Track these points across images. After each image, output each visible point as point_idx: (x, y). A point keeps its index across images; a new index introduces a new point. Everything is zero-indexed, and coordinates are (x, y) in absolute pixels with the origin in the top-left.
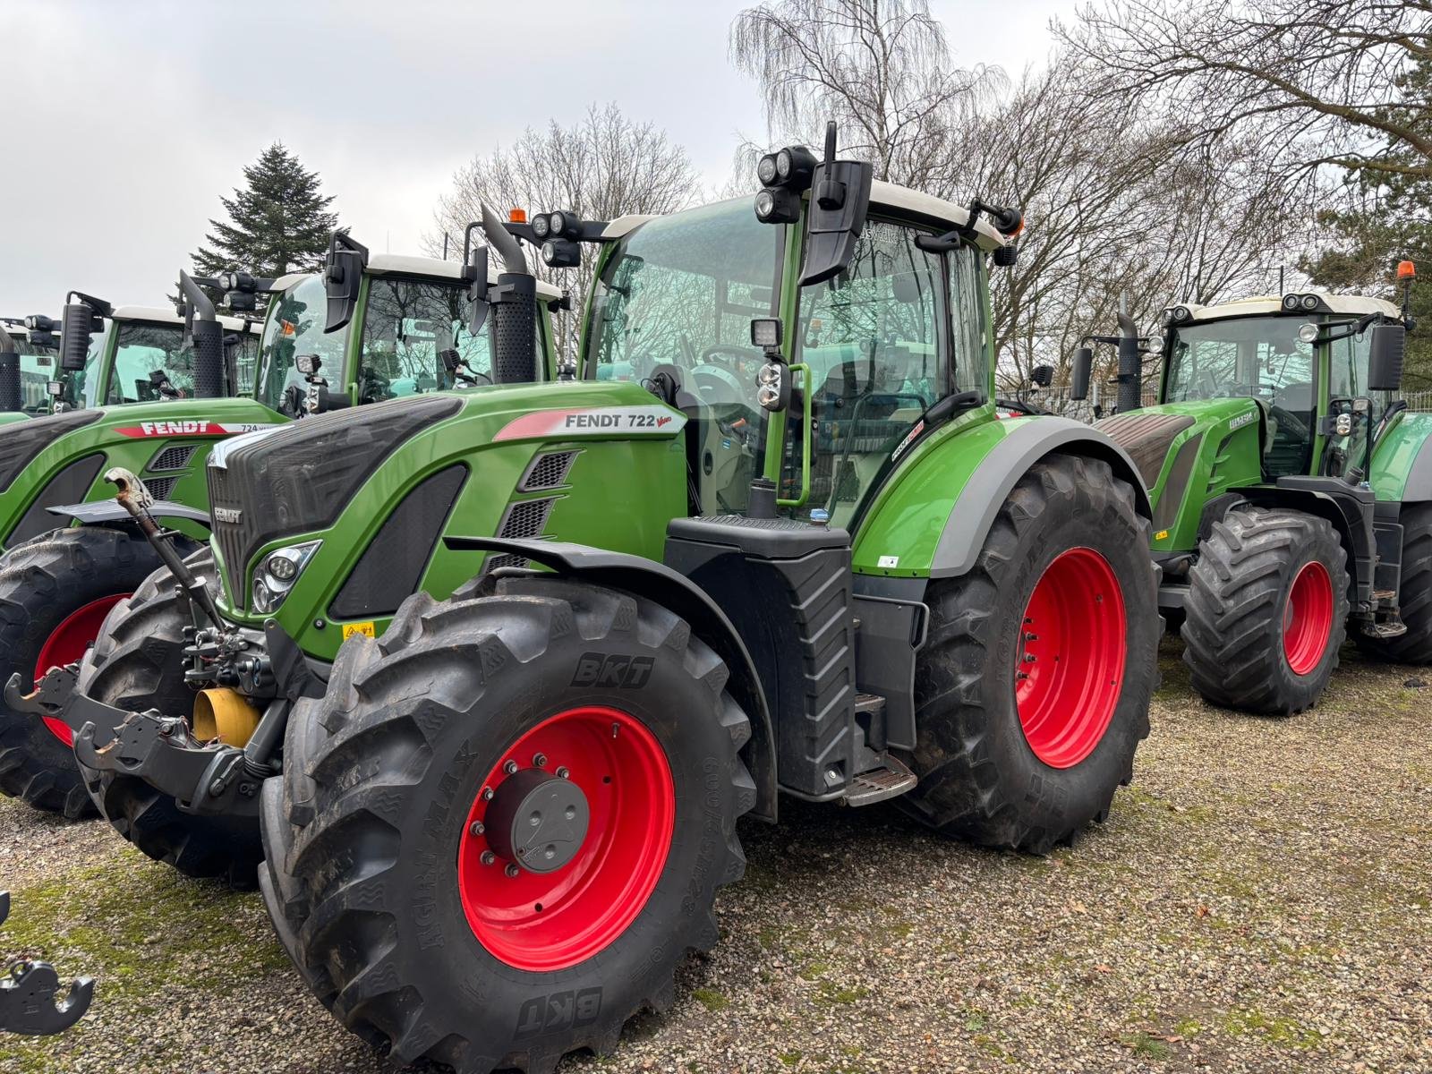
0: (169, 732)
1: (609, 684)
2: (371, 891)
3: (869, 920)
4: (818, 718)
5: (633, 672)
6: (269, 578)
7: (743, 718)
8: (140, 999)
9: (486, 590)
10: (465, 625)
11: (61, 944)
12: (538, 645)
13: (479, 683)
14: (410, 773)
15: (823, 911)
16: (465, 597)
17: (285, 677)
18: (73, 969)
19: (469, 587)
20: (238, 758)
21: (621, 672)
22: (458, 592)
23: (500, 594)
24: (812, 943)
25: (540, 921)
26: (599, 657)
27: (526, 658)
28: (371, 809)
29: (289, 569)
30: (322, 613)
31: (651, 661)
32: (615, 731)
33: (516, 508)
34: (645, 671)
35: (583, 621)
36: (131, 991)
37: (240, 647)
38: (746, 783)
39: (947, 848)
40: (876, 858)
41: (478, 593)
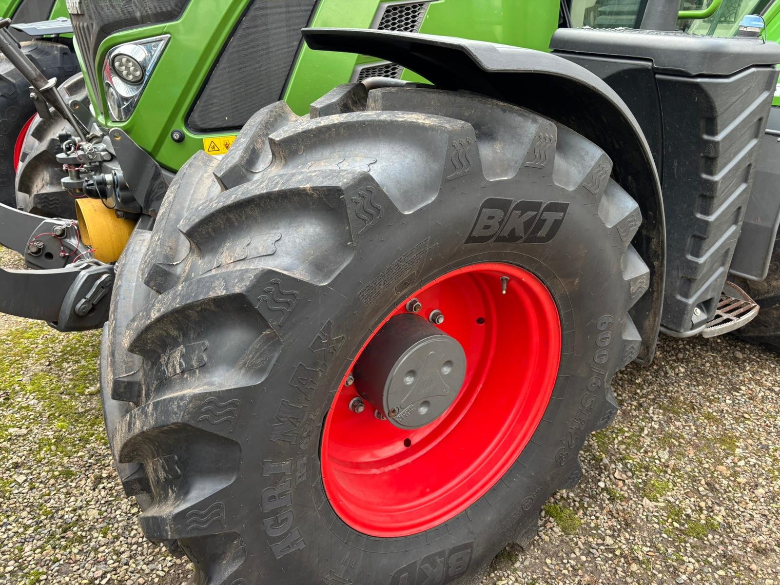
0: (61, 235)
1: (513, 237)
2: (203, 516)
3: (693, 427)
4: (701, 260)
5: (542, 222)
6: (116, 80)
7: (643, 269)
8: (66, 460)
9: (355, 103)
10: (327, 152)
11: (22, 390)
12: (428, 188)
13: (344, 244)
14: (249, 369)
15: (647, 412)
16: (327, 111)
17: (144, 193)
18: (23, 418)
19: (333, 97)
20: (104, 276)
21: (527, 224)
22: (319, 104)
23: (373, 109)
24: (646, 452)
25: (408, 460)
26: (503, 205)
27: (409, 209)
28: (192, 423)
29: (135, 70)
30: (179, 125)
31: (563, 208)
32: (505, 286)
33: (388, 11)
34: (556, 221)
35: (488, 152)
36: (60, 449)
37: (102, 157)
38: (632, 335)
39: (742, 350)
40: (681, 356)
41: (345, 107)
